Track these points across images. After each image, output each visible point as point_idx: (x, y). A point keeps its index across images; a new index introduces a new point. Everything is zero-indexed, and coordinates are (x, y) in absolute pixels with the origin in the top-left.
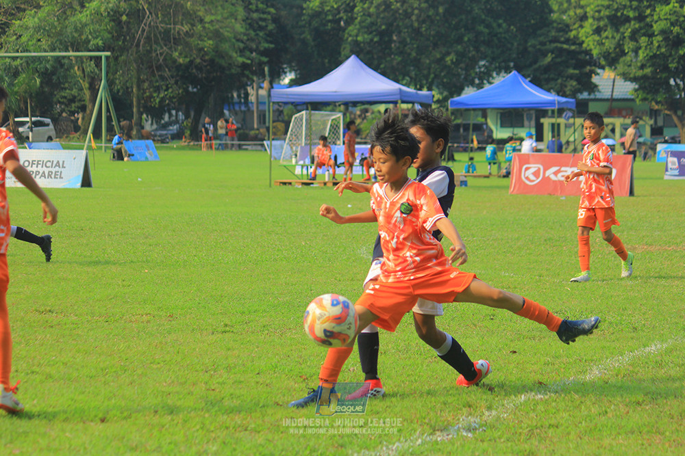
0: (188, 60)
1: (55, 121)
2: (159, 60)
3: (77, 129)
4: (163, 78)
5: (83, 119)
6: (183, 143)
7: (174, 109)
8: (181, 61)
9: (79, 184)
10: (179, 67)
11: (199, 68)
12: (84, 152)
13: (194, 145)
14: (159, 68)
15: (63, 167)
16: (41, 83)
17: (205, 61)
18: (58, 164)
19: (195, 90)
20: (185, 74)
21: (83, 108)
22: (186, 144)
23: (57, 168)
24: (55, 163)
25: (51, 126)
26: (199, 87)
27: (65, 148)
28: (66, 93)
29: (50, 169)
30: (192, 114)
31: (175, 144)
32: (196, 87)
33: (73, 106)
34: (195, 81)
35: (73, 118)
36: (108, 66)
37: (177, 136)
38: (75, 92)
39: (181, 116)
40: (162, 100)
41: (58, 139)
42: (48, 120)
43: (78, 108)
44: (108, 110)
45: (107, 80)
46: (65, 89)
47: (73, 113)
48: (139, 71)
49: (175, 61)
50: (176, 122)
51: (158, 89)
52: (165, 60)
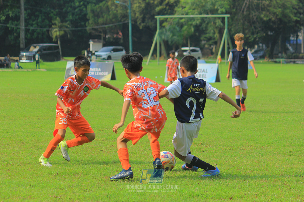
0: (268, 19)
1: (202, 49)
2: (253, 19)
3: (212, 53)
4: (255, 28)
5: (216, 48)
6: (266, 60)
7: (261, 43)
8: (265, 19)
9: (214, 81)
10: (264, 22)
11: (274, 22)
12: (216, 65)
13: (271, 61)
14: (254, 23)
15: (206, 72)
16: (195, 30)
17: (277, 19)
18: (204, 71)
19: (272, 34)
20: (266, 25)
21: (216, 43)
22: (267, 60)
23: (203, 73)
24: (202, 70)
25: (200, 52)
26: (274, 32)
27: (207, 62)
28: (207, 35)
29: (200, 73)
30: (270, 46)
31: (261, 61)
32: (272, 32)
33: (211, 42)
34: (272, 29)
35: (210, 48)
36: (228, 21)
37: (263, 57)
38: (211, 35)
39: (264, 46)
40: (255, 39)
41: (203, 58)
42: (198, 49)
43: (213, 43)
44: (228, 44)
45: (228, 29)
46: (206, 33)
47: (210, 45)
48: (243, 24)
49: (261, 19)
50: (262, 50)
51: (253, 34)
52: (257, 18)
